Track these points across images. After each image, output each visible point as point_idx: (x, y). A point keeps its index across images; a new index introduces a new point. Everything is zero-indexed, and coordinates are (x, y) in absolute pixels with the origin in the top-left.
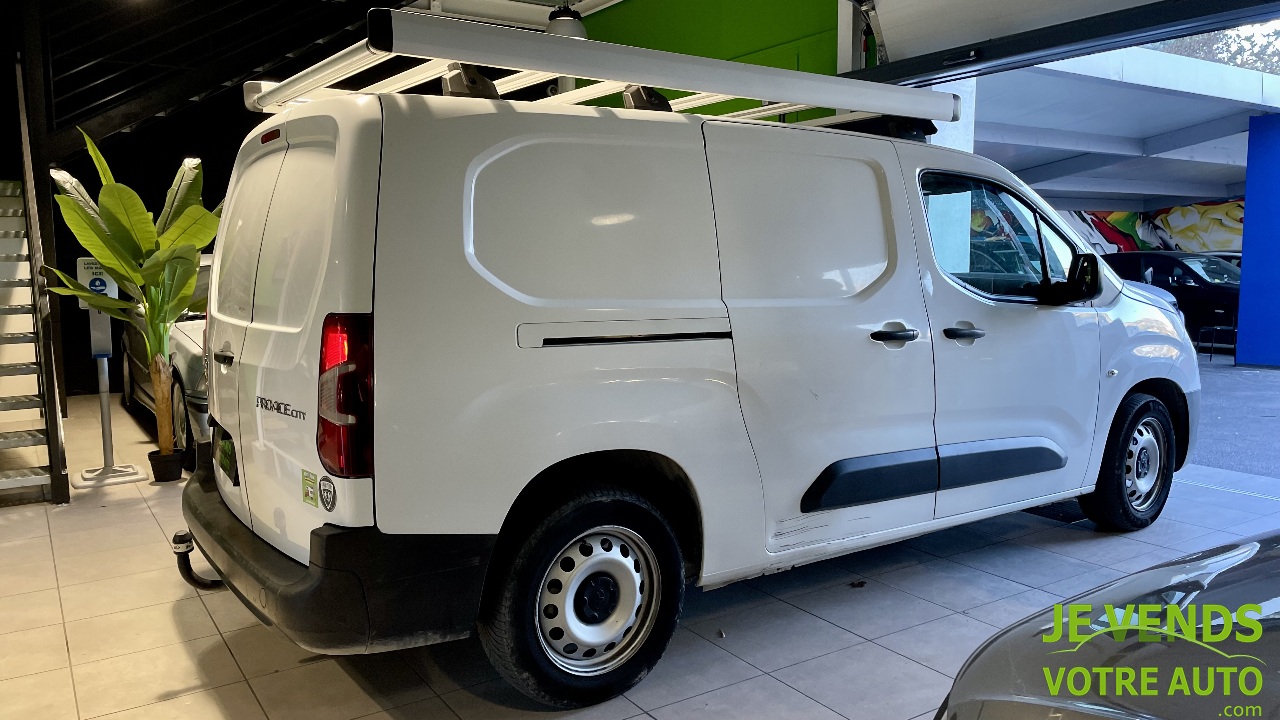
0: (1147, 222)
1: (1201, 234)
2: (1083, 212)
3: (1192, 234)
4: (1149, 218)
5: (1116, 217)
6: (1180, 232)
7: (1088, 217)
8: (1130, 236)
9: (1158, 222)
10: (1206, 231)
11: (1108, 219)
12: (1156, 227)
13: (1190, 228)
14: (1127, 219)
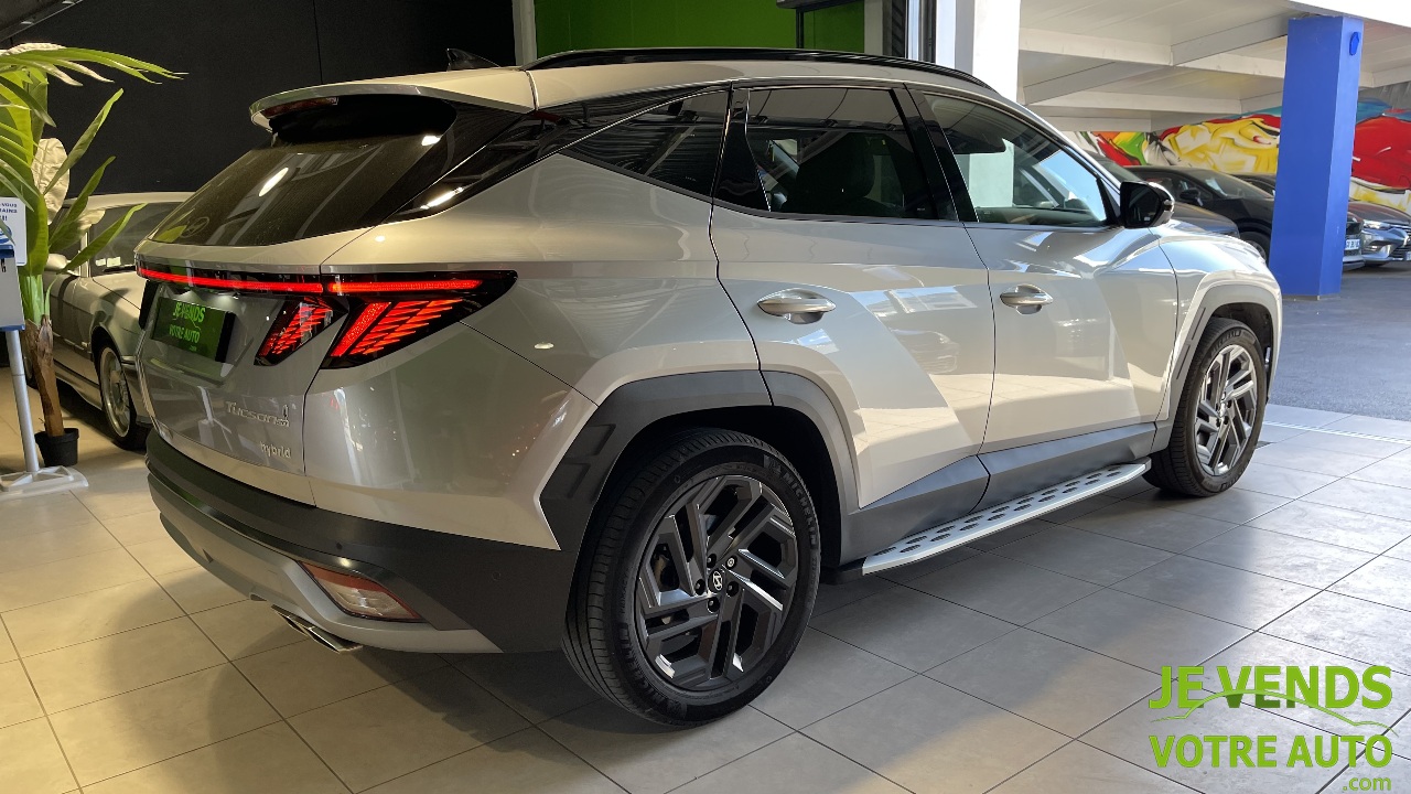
0: (1154, 142)
1: (1211, 154)
2: (1089, 134)
3: (1202, 156)
4: (1155, 138)
5: (1122, 140)
6: (1189, 154)
7: (1094, 139)
8: (1137, 159)
9: (1165, 143)
10: (1217, 151)
11: (1115, 141)
12: (1163, 149)
13: (1200, 149)
14: (1134, 140)
